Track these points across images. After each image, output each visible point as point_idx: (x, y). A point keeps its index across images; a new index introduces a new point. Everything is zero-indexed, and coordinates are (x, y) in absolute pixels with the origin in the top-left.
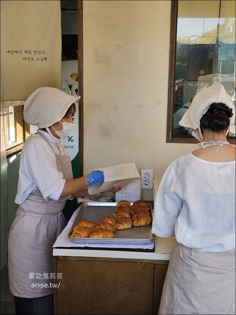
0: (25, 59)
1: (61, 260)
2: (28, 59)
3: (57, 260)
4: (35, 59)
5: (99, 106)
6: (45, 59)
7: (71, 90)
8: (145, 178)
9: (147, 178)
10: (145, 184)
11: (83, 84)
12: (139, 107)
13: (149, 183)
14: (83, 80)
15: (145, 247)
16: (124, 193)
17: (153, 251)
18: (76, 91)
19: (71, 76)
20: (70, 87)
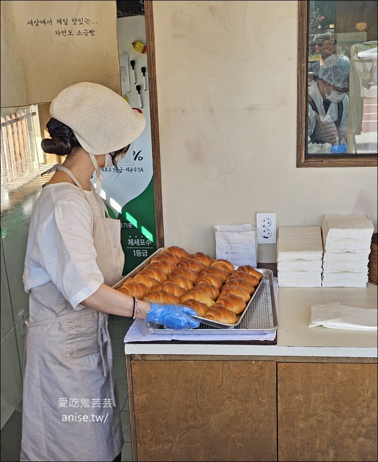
0: (58, 33)
1: (138, 360)
2: (64, 34)
3: (131, 360)
4: (75, 32)
5: (183, 111)
6: (91, 32)
7: (133, 69)
8: (264, 226)
9: (267, 225)
10: (264, 237)
11: (155, 75)
12: (250, 109)
13: (270, 235)
14: (155, 69)
15: (262, 338)
16: (229, 254)
17: (274, 343)
18: (143, 70)
19: (133, 44)
20: (133, 63)
